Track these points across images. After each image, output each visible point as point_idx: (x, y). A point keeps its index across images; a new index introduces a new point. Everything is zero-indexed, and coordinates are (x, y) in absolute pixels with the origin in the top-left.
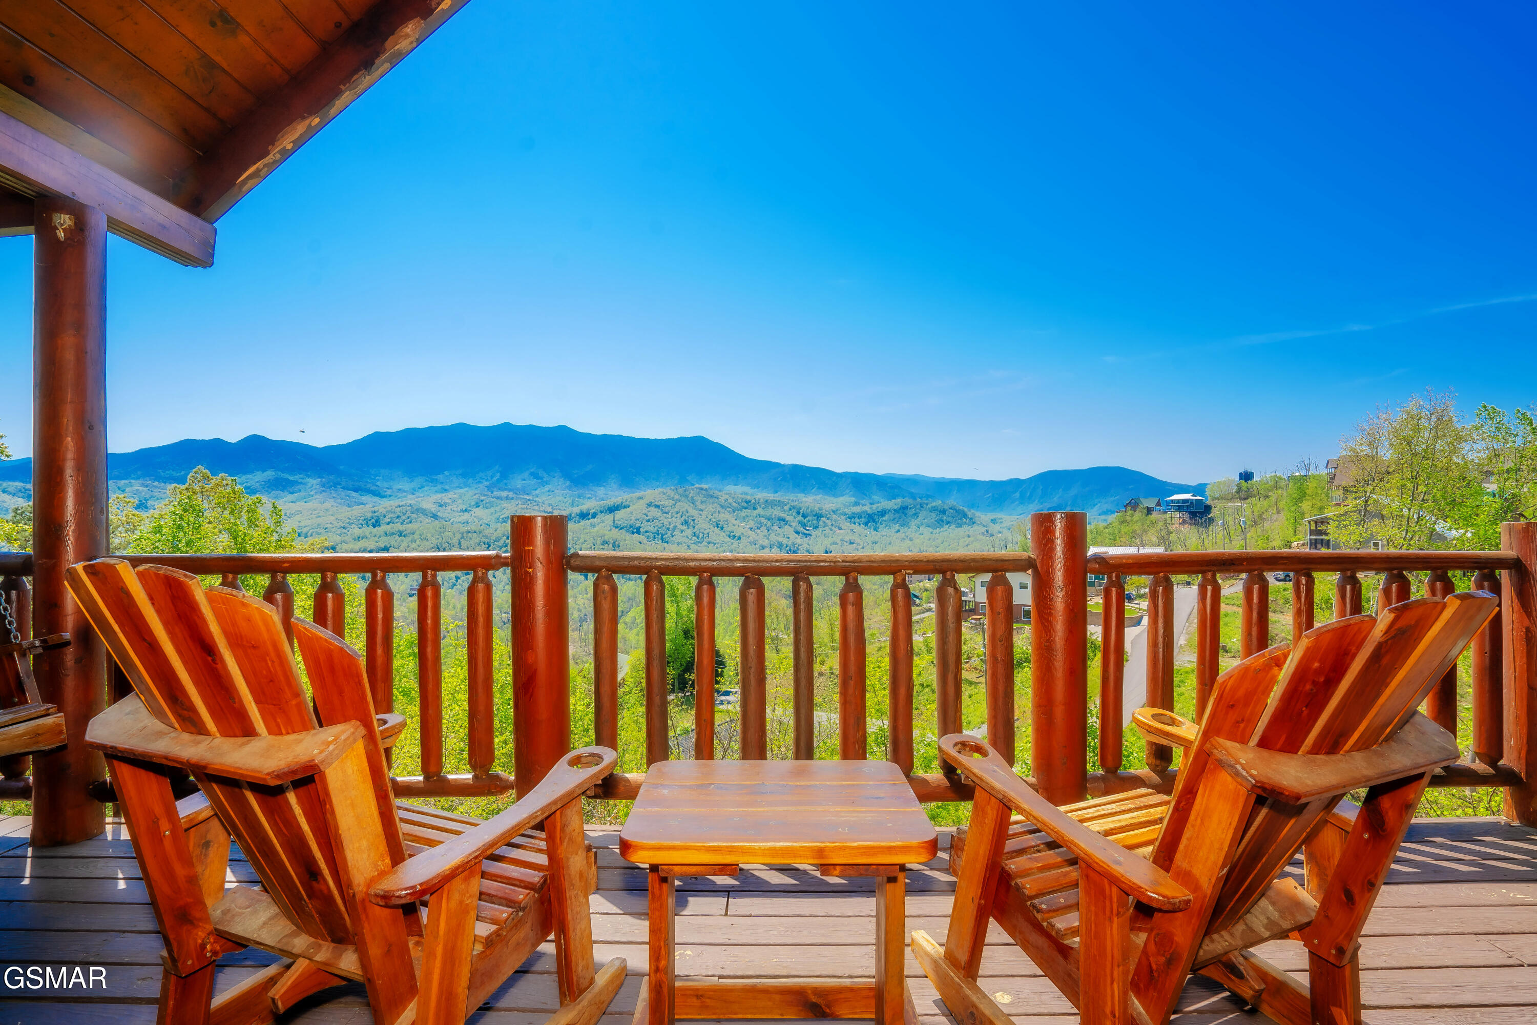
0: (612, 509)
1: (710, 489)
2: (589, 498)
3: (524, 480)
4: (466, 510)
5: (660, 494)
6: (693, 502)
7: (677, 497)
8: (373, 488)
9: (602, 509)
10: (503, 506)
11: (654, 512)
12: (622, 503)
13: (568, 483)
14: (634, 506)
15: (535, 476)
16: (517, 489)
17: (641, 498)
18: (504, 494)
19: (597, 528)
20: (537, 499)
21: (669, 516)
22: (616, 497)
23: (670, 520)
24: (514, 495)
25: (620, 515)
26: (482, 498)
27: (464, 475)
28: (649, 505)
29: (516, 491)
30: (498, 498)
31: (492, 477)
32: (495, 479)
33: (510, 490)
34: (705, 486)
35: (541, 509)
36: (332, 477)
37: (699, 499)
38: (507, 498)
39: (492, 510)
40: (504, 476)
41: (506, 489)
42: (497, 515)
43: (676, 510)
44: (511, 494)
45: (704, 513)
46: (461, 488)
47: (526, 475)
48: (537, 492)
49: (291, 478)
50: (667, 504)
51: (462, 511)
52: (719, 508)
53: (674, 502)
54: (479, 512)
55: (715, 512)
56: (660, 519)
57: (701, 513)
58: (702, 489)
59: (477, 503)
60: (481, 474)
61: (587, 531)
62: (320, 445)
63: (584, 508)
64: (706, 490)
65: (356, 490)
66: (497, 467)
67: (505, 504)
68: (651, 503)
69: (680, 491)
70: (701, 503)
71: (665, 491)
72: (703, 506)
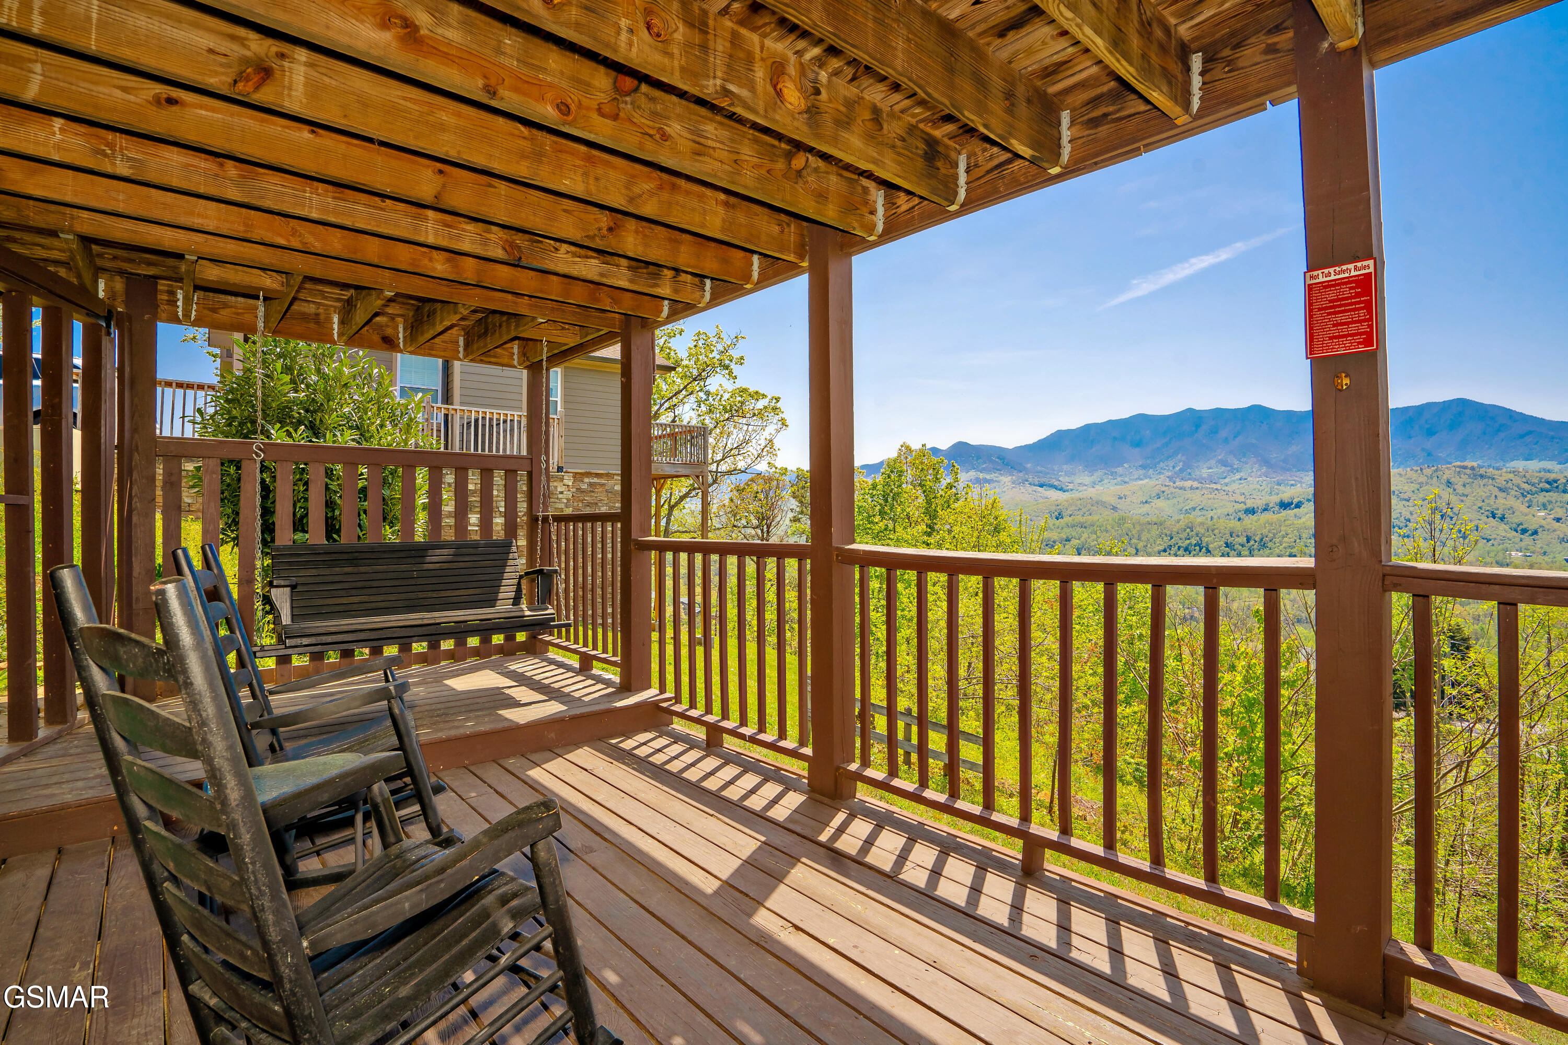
1: (1480, 467)
2: (1292, 485)
3: (1210, 468)
4: (1146, 502)
6: (1449, 483)
7: (1423, 479)
8: (1056, 483)
10: (1187, 497)
13: (1264, 469)
15: (1224, 463)
16: (1203, 479)
18: (1188, 484)
19: (1303, 520)
20: (1226, 488)
21: (1410, 504)
23: (1411, 509)
24: (1199, 485)
26: (1164, 489)
27: (1143, 467)
29: (1200, 480)
30: (1181, 488)
31: (1174, 467)
32: (1177, 469)
33: (1195, 480)
34: (1469, 464)
35: (1232, 499)
36: (1021, 475)
37: (1458, 481)
38: (1191, 488)
39: (1175, 501)
40: (1187, 466)
41: (1189, 479)
42: (1180, 507)
44: (1195, 484)
45: (1469, 501)
46: (1141, 479)
47: (1213, 462)
48: (1226, 480)
49: (988, 477)
50: (1406, 488)
51: (1142, 502)
52: (1495, 491)
53: (1417, 486)
54: (1160, 503)
57: (1465, 498)
58: (1465, 468)
59: (1158, 495)
60: (1162, 465)
61: (1290, 522)
62: (1011, 447)
63: (1286, 497)
64: (1473, 468)
65: (1041, 486)
66: (1179, 456)
67: (1189, 494)
69: (1428, 471)
70: (1464, 486)
71: (1403, 473)
72: (1468, 490)
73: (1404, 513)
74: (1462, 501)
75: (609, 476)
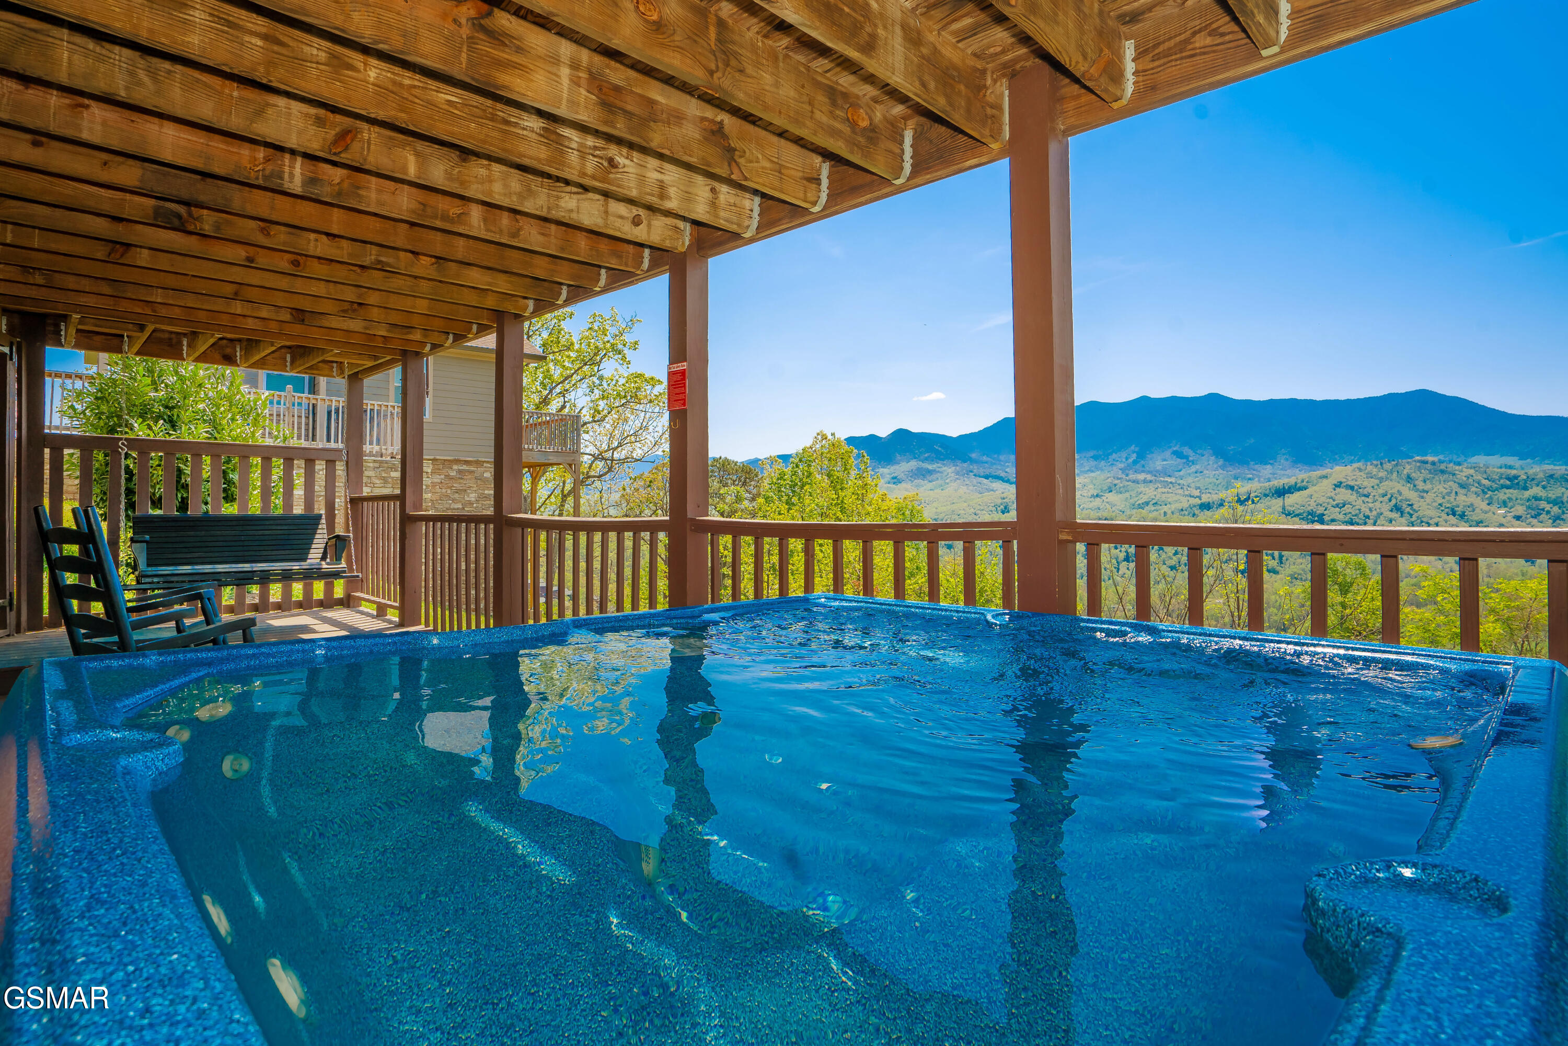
0: (1281, 492)
1: (1441, 462)
2: (1250, 479)
3: (1165, 460)
4: (1097, 496)
5: (1354, 470)
6: (1409, 479)
7: (1382, 474)
8: (1003, 474)
9: (1267, 492)
10: (1140, 490)
11: (1344, 495)
12: (1296, 483)
13: (1221, 462)
14: (1314, 488)
15: (1177, 454)
16: (1157, 471)
17: (1325, 477)
18: (1141, 477)
20: (1181, 482)
21: (1370, 500)
22: (1289, 477)
23: (1371, 505)
24: (1153, 478)
25: (1292, 500)
26: (1116, 482)
27: (1095, 458)
28: (1338, 485)
29: (1155, 473)
30: (1134, 482)
31: (1127, 459)
32: (1130, 460)
33: (1149, 472)
34: (1430, 458)
35: (1186, 493)
36: (965, 465)
37: (1418, 476)
38: (1145, 481)
39: (1127, 495)
40: (1141, 456)
41: (1143, 471)
42: (1132, 501)
43: (1381, 491)
44: (1149, 477)
45: (1429, 497)
46: (1093, 471)
47: (1168, 453)
48: (1181, 473)
49: (930, 467)
50: (1365, 483)
51: (1093, 496)
52: (1455, 487)
53: (1377, 481)
54: (1112, 497)
55: (1449, 494)
56: (1354, 503)
57: (1424, 495)
58: (1426, 462)
59: (1110, 488)
60: (1114, 456)
62: (955, 436)
64: (1433, 463)
65: (987, 477)
66: (1133, 447)
67: (1142, 488)
68: (1341, 483)
69: (1388, 466)
70: (1425, 481)
71: (1363, 468)
72: (1428, 486)
73: (1363, 509)
74: (1422, 497)
75: (479, 463)
